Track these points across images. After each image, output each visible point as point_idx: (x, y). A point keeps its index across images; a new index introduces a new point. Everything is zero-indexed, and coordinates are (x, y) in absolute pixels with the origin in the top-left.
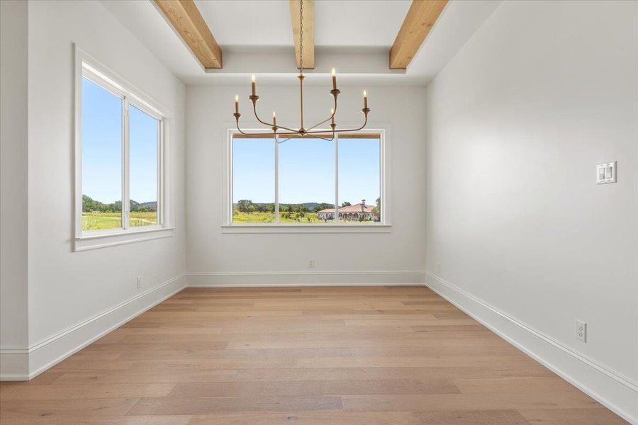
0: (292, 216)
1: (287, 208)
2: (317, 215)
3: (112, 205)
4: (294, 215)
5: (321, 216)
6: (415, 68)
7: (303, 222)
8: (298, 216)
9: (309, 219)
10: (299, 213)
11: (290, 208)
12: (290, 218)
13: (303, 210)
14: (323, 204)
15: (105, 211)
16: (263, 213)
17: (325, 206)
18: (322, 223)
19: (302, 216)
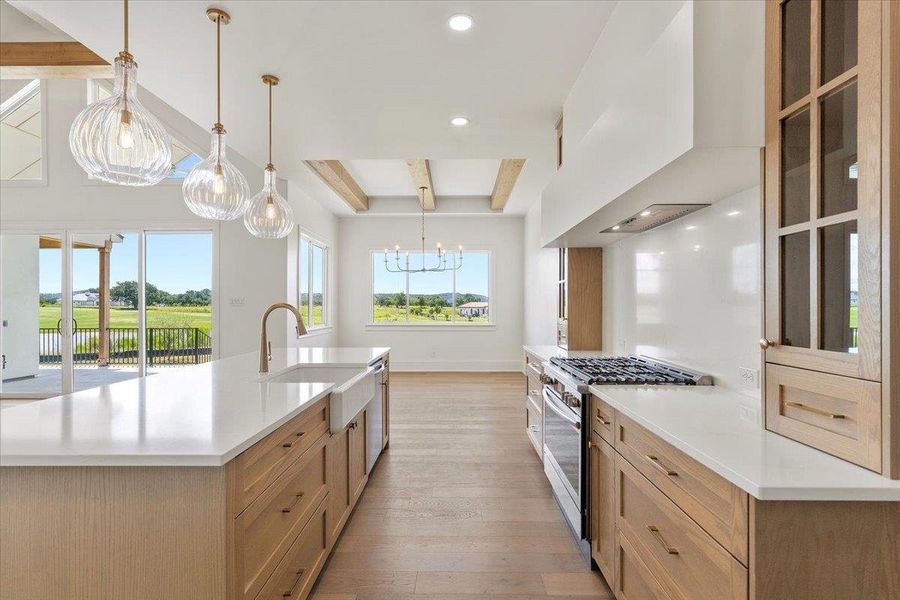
0: (424, 311)
1: (418, 301)
2: (459, 310)
3: (181, 296)
4: (427, 310)
5: (463, 312)
6: (509, 209)
7: (439, 320)
8: (432, 312)
9: (447, 316)
10: (434, 308)
11: (422, 301)
12: (422, 315)
13: (438, 303)
14: (467, 295)
15: (171, 304)
16: (384, 308)
17: (470, 298)
18: (464, 322)
19: (438, 311)
